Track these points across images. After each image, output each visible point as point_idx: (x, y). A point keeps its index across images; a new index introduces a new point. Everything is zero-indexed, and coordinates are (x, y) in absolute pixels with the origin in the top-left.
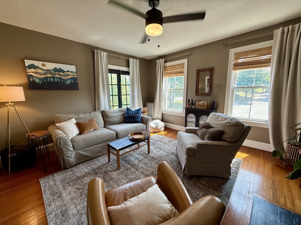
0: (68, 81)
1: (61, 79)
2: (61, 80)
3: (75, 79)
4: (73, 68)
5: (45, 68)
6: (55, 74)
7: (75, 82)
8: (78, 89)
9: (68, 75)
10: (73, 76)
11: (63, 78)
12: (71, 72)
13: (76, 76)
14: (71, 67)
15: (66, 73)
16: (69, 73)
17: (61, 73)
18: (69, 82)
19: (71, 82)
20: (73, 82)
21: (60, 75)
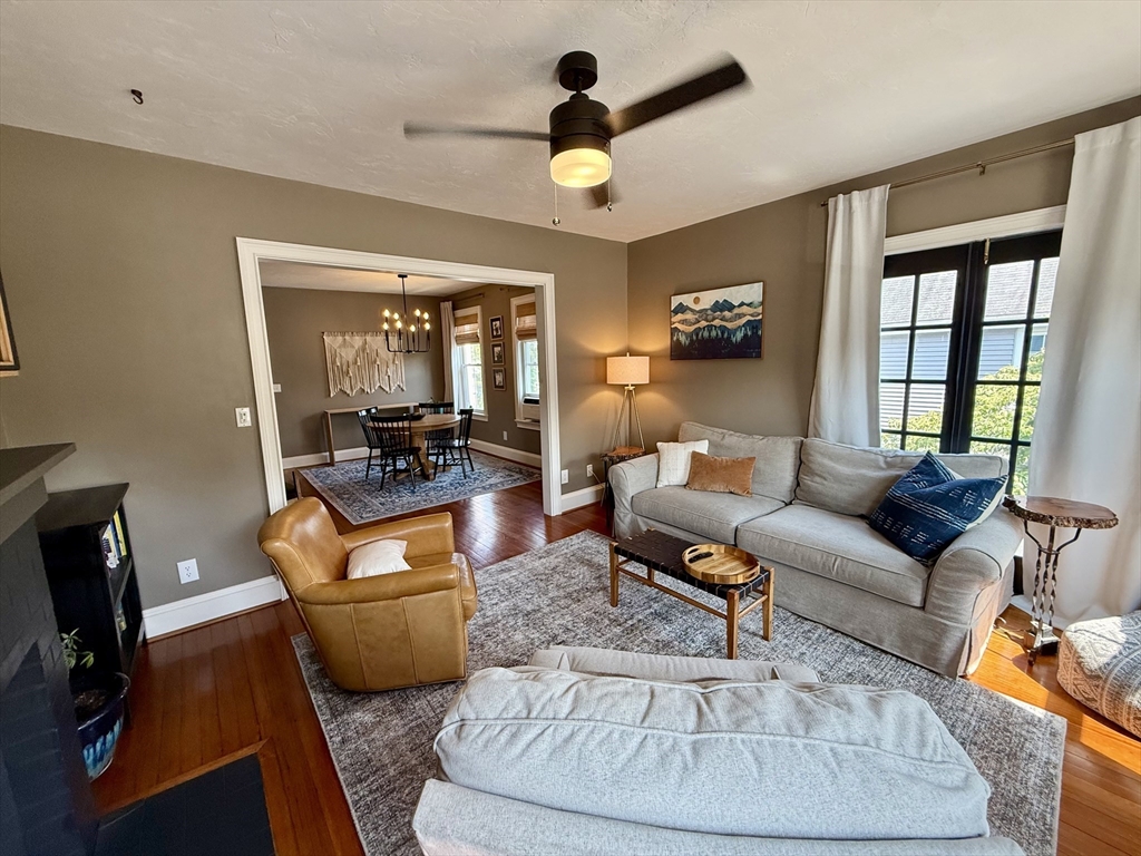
0: (738, 333)
1: (723, 328)
2: (723, 333)
3: (755, 326)
4: (753, 293)
5: (697, 308)
6: (714, 319)
7: (755, 333)
8: (759, 356)
9: (740, 316)
10: (752, 315)
11: (729, 325)
12: (749, 305)
13: (759, 314)
14: (751, 288)
15: (736, 311)
16: (745, 309)
17: (727, 313)
18: (739, 335)
19: (746, 335)
20: (749, 333)
21: (722, 319)
